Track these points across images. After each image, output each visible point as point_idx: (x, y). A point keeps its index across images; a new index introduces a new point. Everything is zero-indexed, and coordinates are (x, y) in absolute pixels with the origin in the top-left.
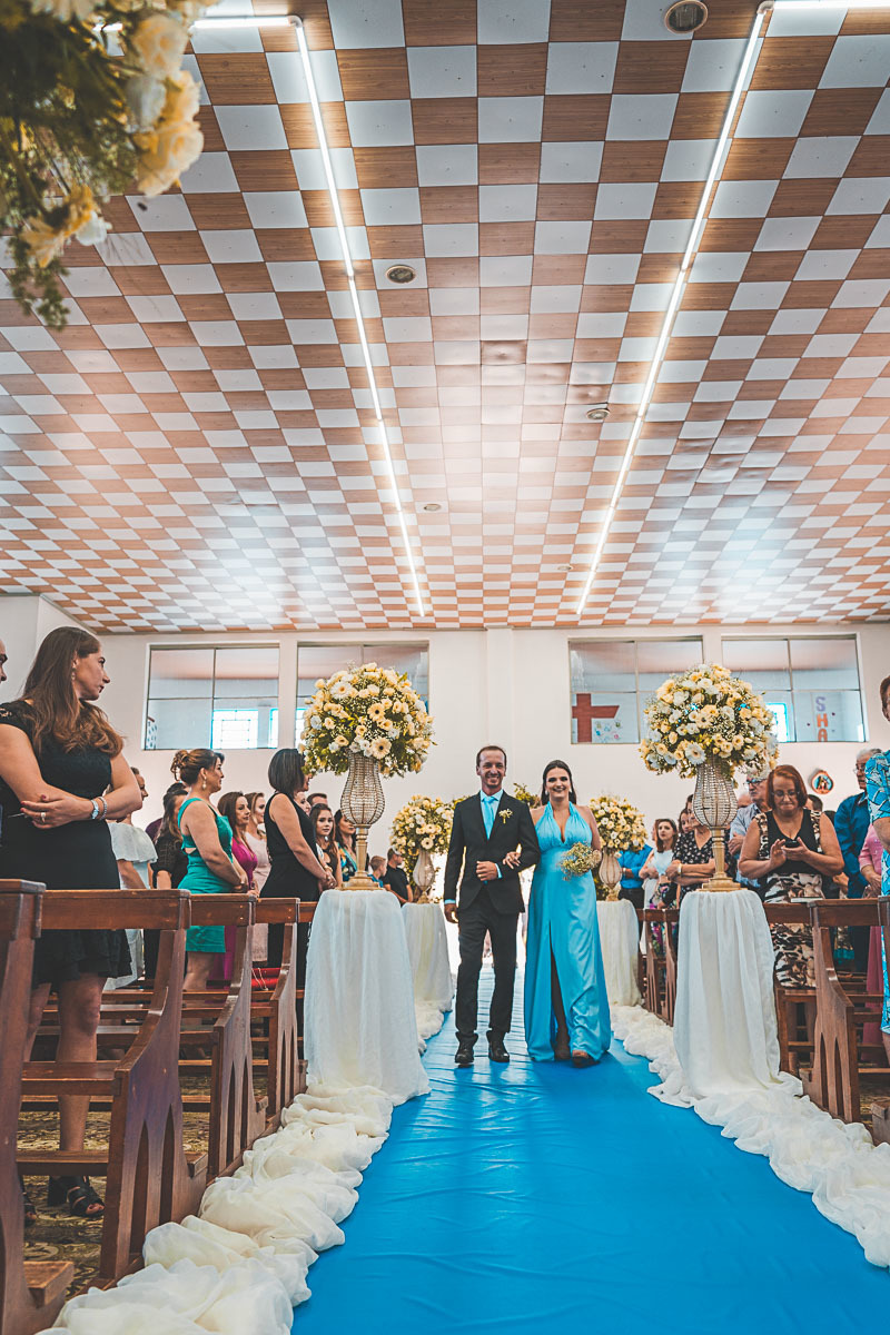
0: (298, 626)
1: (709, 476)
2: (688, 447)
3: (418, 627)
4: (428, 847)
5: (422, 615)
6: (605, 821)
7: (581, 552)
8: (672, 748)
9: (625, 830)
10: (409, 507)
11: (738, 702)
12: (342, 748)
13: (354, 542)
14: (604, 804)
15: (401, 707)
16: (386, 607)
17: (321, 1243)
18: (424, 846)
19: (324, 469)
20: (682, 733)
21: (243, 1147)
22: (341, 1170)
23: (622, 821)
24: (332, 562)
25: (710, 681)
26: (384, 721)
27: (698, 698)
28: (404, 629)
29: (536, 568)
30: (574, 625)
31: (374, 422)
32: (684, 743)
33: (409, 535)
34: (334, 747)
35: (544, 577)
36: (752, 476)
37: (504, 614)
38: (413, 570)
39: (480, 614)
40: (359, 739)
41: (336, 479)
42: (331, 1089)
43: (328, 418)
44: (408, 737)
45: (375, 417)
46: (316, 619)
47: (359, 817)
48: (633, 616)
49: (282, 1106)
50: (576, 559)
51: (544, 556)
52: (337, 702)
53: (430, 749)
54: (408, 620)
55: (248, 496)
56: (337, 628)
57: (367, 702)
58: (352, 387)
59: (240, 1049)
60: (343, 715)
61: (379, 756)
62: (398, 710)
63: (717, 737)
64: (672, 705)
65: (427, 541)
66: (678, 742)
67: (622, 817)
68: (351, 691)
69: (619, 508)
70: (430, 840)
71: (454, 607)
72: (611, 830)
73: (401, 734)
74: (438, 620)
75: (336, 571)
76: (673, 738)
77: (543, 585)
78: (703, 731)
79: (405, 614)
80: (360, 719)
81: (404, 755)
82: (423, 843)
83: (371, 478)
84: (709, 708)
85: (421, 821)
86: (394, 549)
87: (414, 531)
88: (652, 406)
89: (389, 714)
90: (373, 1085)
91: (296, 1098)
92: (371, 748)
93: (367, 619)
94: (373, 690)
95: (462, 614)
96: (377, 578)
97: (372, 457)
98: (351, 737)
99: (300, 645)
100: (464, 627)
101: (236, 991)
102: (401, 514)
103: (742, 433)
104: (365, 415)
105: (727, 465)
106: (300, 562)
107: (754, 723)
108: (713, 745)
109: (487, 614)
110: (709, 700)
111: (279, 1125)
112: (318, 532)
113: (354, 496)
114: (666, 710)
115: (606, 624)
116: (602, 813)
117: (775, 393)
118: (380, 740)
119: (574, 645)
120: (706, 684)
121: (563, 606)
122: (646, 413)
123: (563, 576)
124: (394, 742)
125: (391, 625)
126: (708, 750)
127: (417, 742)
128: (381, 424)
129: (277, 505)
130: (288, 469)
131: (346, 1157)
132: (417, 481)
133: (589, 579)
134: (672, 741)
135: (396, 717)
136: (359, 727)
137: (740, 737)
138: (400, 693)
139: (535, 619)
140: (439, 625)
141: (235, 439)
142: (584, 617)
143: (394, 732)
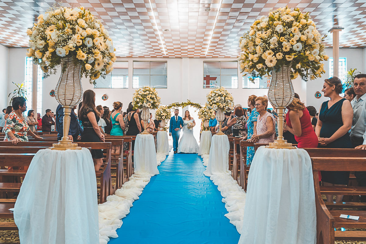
0: (133, 56)
1: (237, 24)
2: (231, 17)
3: (164, 57)
4: (164, 118)
5: (165, 55)
6: (205, 113)
7: (205, 41)
8: (211, 105)
9: (210, 115)
10: (161, 30)
11: (225, 96)
12: (141, 105)
13: (147, 38)
14: (205, 109)
15: (153, 96)
16: (156, 52)
17: (135, 199)
18: (163, 118)
19: (139, 21)
20: (213, 102)
21: (122, 184)
22: (140, 188)
23: (209, 113)
24: (142, 42)
25: (219, 91)
26: (150, 99)
27: (217, 95)
28: (161, 58)
29: (194, 44)
30: (205, 57)
31: (151, 11)
32: (213, 104)
33: (161, 36)
34: (139, 105)
35: (196, 46)
36: (248, 24)
37: (187, 55)
38: (162, 44)
39: (180, 55)
40: (144, 103)
41: (142, 23)
42: (139, 173)
43: (139, 10)
45: (151, 10)
46: (138, 55)
47: (145, 119)
48: (220, 56)
49: (129, 177)
50: (204, 42)
51: (196, 42)
52: (140, 95)
53: (160, 105)
54: (162, 55)
55: (119, 27)
56: (143, 57)
57: (146, 95)
58: (145, 3)
59: (121, 167)
60: (141, 98)
61: (149, 107)
62: (153, 97)
63: (220, 103)
64: (211, 96)
65: (165, 38)
66: (212, 104)
67: (209, 112)
68: (143, 93)
69: (214, 31)
70: (164, 117)
71: (174, 53)
72: (207, 115)
73: (154, 102)
74: (169, 56)
75: (142, 44)
76: (211, 103)
77: (196, 48)
78: (217, 102)
79: (161, 54)
80: (145, 99)
81: (154, 106)
82: (163, 117)
83: (151, 23)
84: (219, 97)
85: (162, 112)
86: (157, 39)
87: (162, 35)
88: (221, 9)
89: (151, 98)
90: (148, 172)
91: (132, 175)
92: (147, 105)
93: (151, 55)
94: (148, 92)
95: (175, 54)
96: (153, 46)
97: (151, 19)
98: (143, 103)
99: (134, 61)
100: (176, 58)
101: (120, 157)
102: (159, 32)
103: (244, 15)
104: (149, 9)
105: (241, 22)
106: (133, 42)
107: (228, 100)
108: (219, 105)
109: (182, 55)
110: (219, 95)
111: (129, 180)
112: (137, 35)
113: (146, 27)
114: (210, 97)
115: (213, 57)
116: (204, 111)
117: (251, 6)
118: (149, 103)
119: (204, 62)
120: (219, 92)
121: (202, 53)
122: (220, 10)
123: (201, 46)
124: (152, 104)
125: (157, 56)
126: (218, 106)
127: (157, 104)
128: (153, 11)
129: (127, 29)
130: (130, 21)
131: (140, 186)
132: (162, 24)
133: (208, 47)
134: (211, 104)
135: (153, 99)
136: (144, 101)
137: (225, 104)
138: (153, 93)
139: (194, 56)
140: (170, 57)
141: (115, 14)
142: (207, 56)
143: (152, 102)
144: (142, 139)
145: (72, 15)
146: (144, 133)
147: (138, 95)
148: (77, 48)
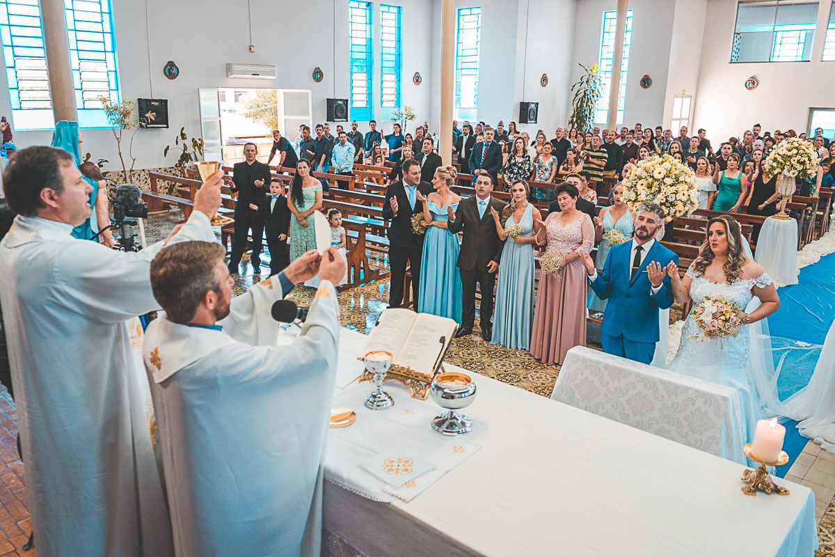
34: (776, 172)
40: (785, 172)
44: (806, 169)
47: (784, 194)
52: (780, 155)
57: (790, 157)
80: (788, 163)
89: (798, 162)
92: (789, 174)
94: (795, 151)
118: (793, 171)
124: (799, 172)
135: (803, 163)
143: (800, 168)
144: (774, 226)
145: (660, 173)
146: (779, 218)
147: (777, 156)
148: (661, 204)
